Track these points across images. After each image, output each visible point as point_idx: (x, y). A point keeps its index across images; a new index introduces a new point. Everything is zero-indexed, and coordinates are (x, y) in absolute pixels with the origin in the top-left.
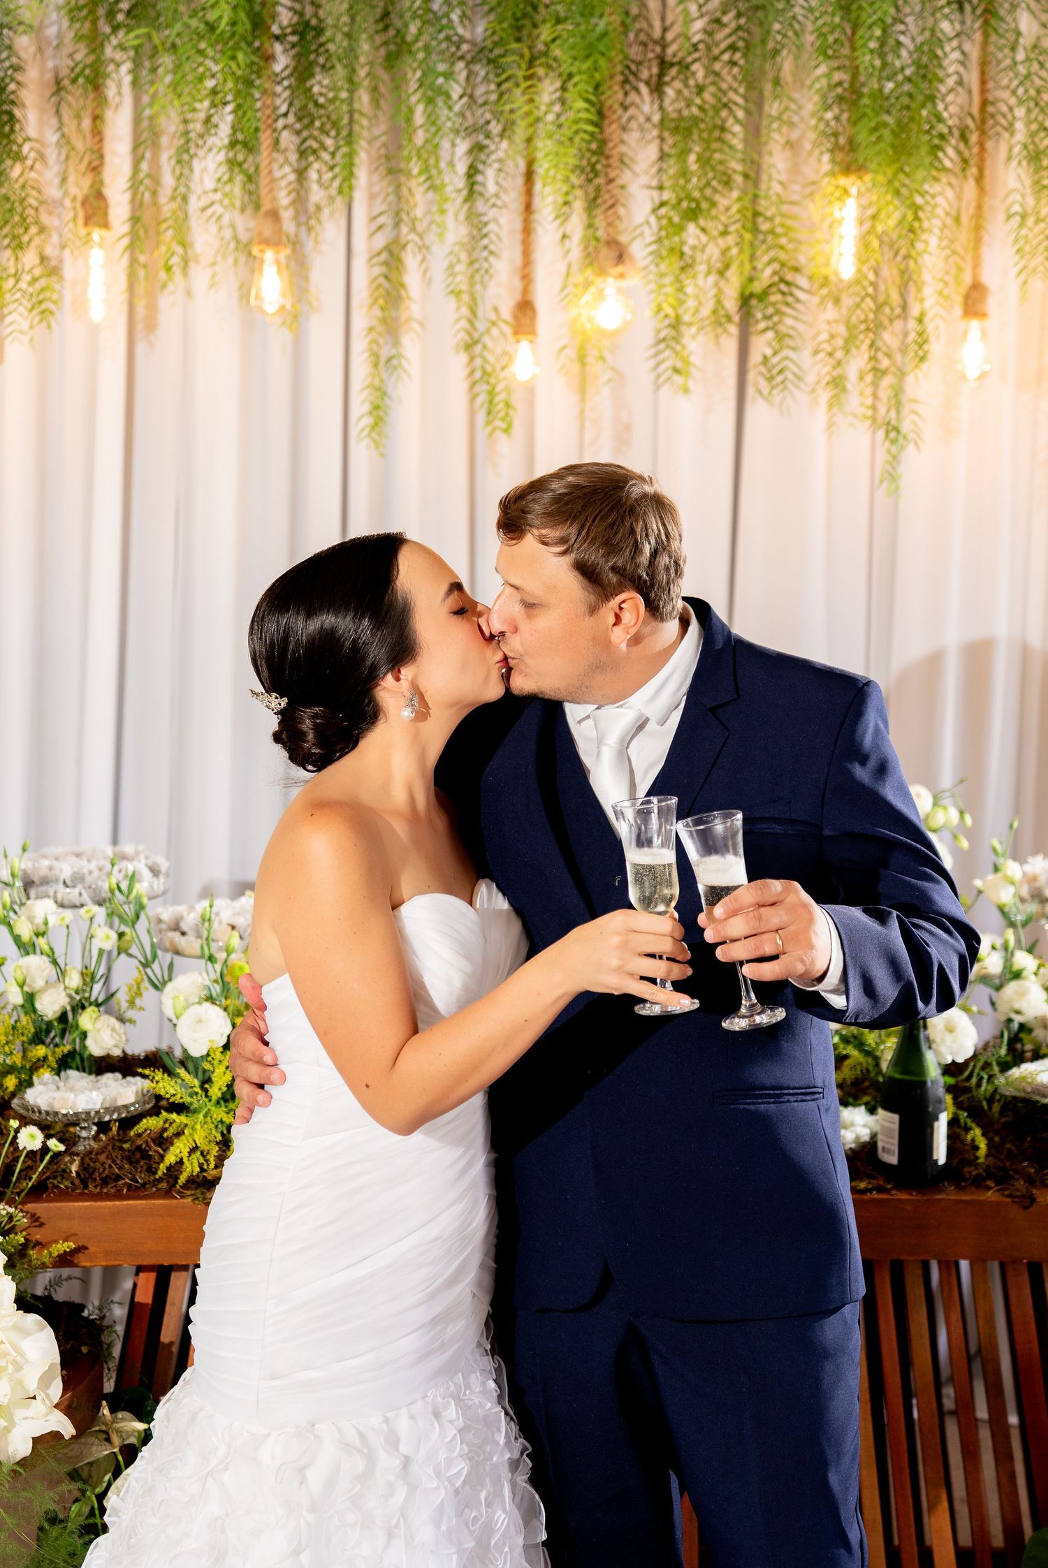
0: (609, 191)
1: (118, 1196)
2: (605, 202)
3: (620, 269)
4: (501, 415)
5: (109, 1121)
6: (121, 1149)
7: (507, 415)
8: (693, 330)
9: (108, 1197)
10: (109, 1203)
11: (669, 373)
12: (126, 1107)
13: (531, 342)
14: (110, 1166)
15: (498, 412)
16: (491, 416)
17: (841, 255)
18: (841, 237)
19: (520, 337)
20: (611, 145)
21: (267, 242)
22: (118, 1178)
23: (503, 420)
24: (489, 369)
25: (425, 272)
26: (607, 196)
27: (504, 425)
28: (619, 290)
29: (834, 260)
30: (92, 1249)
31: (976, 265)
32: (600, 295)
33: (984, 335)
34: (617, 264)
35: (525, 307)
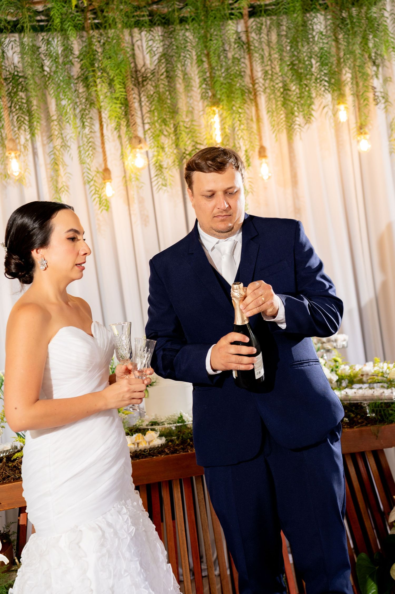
0: (132, 119)
1: (10, 482)
2: (132, 123)
3: (141, 145)
4: (105, 204)
5: (2, 457)
6: (9, 467)
7: (107, 204)
8: (167, 170)
9: (6, 483)
10: (7, 485)
11: (160, 187)
12: (7, 451)
13: (111, 182)
14: (5, 473)
15: (104, 203)
16: (101, 205)
17: (216, 135)
18: (215, 129)
19: (106, 181)
20: (131, 103)
21: (11, 150)
22: (9, 477)
23: (105, 206)
24: (97, 189)
25: (70, 155)
26: (132, 121)
27: (106, 208)
28: (141, 153)
29: (214, 136)
30: (3, 504)
31: (261, 139)
32: (135, 157)
33: (267, 163)
34: (139, 144)
35: (106, 170)
